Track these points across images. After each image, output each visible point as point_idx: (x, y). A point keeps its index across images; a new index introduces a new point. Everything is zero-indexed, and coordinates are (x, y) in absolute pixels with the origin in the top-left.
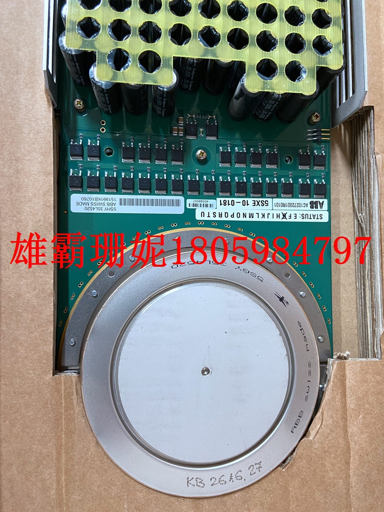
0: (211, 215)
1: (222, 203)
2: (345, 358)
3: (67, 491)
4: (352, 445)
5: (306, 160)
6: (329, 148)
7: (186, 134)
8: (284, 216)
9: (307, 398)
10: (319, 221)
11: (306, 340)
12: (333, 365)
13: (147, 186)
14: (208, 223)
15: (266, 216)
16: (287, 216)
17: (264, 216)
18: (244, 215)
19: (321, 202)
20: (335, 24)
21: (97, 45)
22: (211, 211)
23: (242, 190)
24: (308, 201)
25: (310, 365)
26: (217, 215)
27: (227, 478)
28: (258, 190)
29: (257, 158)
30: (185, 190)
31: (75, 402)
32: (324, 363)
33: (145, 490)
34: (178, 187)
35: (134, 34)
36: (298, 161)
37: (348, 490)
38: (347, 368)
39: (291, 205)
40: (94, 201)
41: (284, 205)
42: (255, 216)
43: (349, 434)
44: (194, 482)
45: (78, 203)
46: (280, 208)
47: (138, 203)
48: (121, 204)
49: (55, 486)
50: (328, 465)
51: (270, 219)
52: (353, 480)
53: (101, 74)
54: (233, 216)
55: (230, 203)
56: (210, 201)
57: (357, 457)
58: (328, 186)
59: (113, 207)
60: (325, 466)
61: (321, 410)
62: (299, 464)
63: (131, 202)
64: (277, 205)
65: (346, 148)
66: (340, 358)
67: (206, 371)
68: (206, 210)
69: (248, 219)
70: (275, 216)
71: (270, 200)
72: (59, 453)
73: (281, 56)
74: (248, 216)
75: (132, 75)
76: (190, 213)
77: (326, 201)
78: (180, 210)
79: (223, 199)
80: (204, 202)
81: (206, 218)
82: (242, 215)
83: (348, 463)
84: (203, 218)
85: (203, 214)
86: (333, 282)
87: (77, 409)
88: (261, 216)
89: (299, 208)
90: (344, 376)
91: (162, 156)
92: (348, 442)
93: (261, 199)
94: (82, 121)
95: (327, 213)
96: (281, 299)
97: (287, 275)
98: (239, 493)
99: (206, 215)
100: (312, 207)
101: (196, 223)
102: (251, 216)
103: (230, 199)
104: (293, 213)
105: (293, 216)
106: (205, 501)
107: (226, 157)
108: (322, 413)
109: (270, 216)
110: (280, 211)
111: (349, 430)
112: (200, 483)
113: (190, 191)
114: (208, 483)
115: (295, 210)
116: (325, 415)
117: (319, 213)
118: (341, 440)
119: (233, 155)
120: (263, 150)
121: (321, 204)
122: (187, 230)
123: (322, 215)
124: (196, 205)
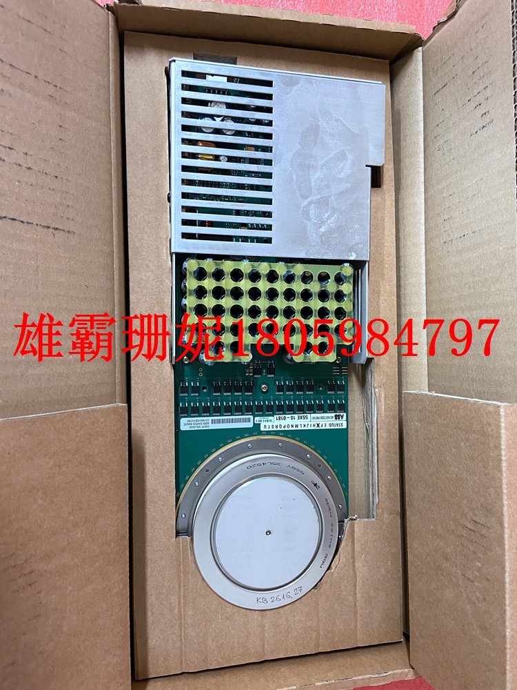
0: (271, 427)
1: (278, 419)
2: (355, 520)
3: (184, 609)
4: (358, 574)
5: (332, 388)
6: (347, 379)
7: (254, 374)
8: (318, 425)
9: (330, 546)
10: (341, 427)
11: (330, 510)
12: (347, 523)
13: (228, 410)
14: (268, 433)
15: (306, 426)
16: (320, 426)
18: (292, 426)
19: (342, 415)
22: (271, 424)
23: (291, 409)
24: (333, 415)
25: (332, 525)
26: (275, 427)
27: (281, 597)
28: (301, 409)
29: (300, 388)
30: (254, 411)
31: (189, 554)
32: (341, 522)
33: (231, 606)
34: (249, 410)
35: (228, 331)
36: (327, 388)
37: (355, 603)
38: (355, 526)
39: (322, 418)
40: (195, 422)
41: (318, 418)
42: (299, 426)
43: (356, 567)
44: (261, 600)
45: (187, 424)
46: (316, 420)
47: (223, 421)
48: (212, 423)
49: (177, 607)
50: (343, 587)
51: (309, 428)
52: (358, 595)
54: (285, 427)
55: (283, 418)
56: (270, 418)
57: (361, 582)
58: (346, 404)
59: (207, 425)
60: (341, 588)
61: (339, 553)
62: (325, 586)
63: (219, 422)
64: (314, 418)
65: (359, 375)
66: (352, 519)
67: (269, 532)
68: (267, 424)
69: (294, 428)
70: (312, 426)
71: (309, 415)
72: (180, 586)
74: (294, 426)
75: (226, 356)
76: (257, 426)
77: (345, 414)
78: (250, 425)
79: (278, 416)
80: (266, 418)
81: (267, 429)
82: (290, 426)
83: (355, 585)
84: (265, 430)
85: (265, 426)
86: (350, 465)
87: (191, 558)
88: (303, 426)
89: (327, 420)
90: (353, 531)
91: (238, 389)
92: (355, 572)
93: (303, 415)
94: (187, 370)
95: (346, 422)
96: (315, 485)
97: (320, 466)
98: (288, 606)
99: (267, 427)
100: (336, 419)
101: (261, 433)
102: (297, 426)
103: (283, 416)
104: (323, 423)
105: (324, 425)
106: (268, 612)
107: (280, 388)
109: (309, 426)
110: (315, 422)
111: (356, 565)
112: (265, 600)
113: (257, 412)
114: (269, 600)
115: (325, 421)
116: (341, 556)
117: (340, 422)
118: (351, 571)
119: (285, 387)
120: (305, 382)
121: (342, 417)
122: (255, 438)
123: (343, 424)
124: (261, 421)
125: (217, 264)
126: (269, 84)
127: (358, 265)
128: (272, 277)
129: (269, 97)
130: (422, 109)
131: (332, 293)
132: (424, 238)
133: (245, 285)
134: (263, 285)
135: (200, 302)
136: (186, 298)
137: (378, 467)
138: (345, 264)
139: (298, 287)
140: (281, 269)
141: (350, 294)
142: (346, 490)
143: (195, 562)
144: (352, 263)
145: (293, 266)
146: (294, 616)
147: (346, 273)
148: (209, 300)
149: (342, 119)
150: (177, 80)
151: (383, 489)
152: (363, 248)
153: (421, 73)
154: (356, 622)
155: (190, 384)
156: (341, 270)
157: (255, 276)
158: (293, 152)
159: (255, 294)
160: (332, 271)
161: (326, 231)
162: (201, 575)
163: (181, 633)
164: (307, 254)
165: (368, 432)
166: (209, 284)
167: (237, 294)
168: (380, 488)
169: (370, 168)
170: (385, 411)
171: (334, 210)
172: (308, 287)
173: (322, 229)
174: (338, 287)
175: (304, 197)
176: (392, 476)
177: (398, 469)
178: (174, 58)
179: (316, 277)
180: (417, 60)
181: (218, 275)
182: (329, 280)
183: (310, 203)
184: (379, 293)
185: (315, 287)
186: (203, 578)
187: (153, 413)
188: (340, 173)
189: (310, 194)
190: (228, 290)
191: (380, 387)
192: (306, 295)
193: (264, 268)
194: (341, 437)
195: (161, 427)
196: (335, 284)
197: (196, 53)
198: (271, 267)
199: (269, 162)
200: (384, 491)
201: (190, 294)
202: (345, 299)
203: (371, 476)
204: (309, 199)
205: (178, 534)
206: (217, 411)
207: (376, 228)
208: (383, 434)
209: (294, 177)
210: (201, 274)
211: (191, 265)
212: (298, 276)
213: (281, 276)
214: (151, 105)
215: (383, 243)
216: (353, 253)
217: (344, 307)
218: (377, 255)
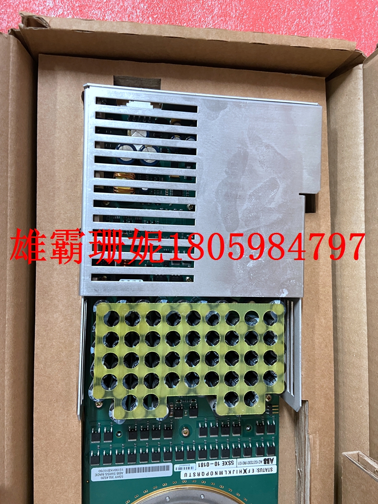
0: (192, 475)
1: (200, 465)
5: (261, 429)
6: (278, 418)
7: (175, 416)
8: (245, 471)
10: (270, 472)
13: (145, 458)
14: (190, 482)
15: (232, 472)
16: (247, 471)
17: (230, 472)
18: (216, 473)
19: (272, 459)
20: (279, 361)
21: (115, 394)
22: (192, 472)
23: (215, 455)
24: (262, 459)
26: (196, 474)
28: (226, 454)
30: (173, 458)
34: (168, 457)
35: (141, 383)
36: (255, 429)
39: (250, 463)
40: (108, 472)
41: (245, 463)
42: (224, 473)
45: (97, 474)
46: (242, 465)
47: (139, 470)
48: (127, 473)
51: (235, 474)
53: (117, 414)
54: (208, 474)
55: (206, 465)
56: (191, 465)
58: (277, 447)
59: (121, 475)
63: (134, 471)
64: (240, 463)
68: (188, 472)
69: (219, 476)
70: (238, 472)
71: (235, 460)
73: (241, 388)
74: (218, 473)
75: (139, 412)
76: (177, 475)
77: (275, 458)
78: (169, 473)
79: (200, 462)
80: (187, 465)
81: (188, 478)
82: (214, 473)
84: (186, 478)
85: (186, 475)
88: (228, 472)
89: (256, 465)
93: (228, 460)
94: (100, 414)
95: (276, 466)
99: (188, 475)
100: (265, 463)
101: (180, 482)
102: (221, 473)
103: (206, 462)
104: (251, 469)
105: (251, 471)
107: (203, 431)
109: (235, 472)
110: (242, 467)
113: (177, 458)
115: (254, 466)
117: (270, 467)
119: (209, 429)
120: (231, 423)
121: (272, 460)
122: (174, 488)
123: (272, 468)
124: (181, 469)
125: (131, 307)
126: (193, 109)
127: (289, 303)
128: (193, 318)
129: (193, 123)
130: (362, 131)
131: (261, 335)
133: (162, 329)
134: (183, 329)
135: (110, 351)
136: (94, 347)
138: (276, 302)
139: (222, 328)
140: (203, 309)
141: (281, 336)
144: (283, 300)
145: (217, 306)
147: (276, 311)
148: (120, 348)
149: (273, 144)
150: (92, 107)
152: (296, 285)
153: (362, 92)
156: (271, 308)
157: (173, 319)
158: (219, 182)
159: (173, 338)
160: (261, 309)
161: (254, 267)
164: (233, 293)
165: (301, 477)
166: (121, 329)
167: (153, 339)
169: (304, 196)
170: (320, 460)
172: (233, 328)
173: (250, 265)
174: (268, 328)
175: (230, 229)
178: (89, 84)
179: (242, 317)
180: (357, 78)
181: (132, 319)
182: (258, 320)
184: (314, 327)
185: (241, 328)
187: (57, 472)
188: (270, 202)
189: (237, 227)
190: (142, 336)
191: (315, 433)
192: (231, 338)
193: (184, 309)
194: (269, 483)
195: (66, 487)
196: (264, 325)
197: (117, 75)
198: (192, 308)
199: (192, 194)
201: (99, 342)
202: (276, 341)
206: (132, 459)
208: (318, 485)
209: (219, 209)
210: (112, 319)
211: (102, 309)
212: (222, 317)
213: (203, 318)
214: (66, 132)
215: (318, 273)
216: (284, 290)
217: (274, 351)
218: (310, 286)
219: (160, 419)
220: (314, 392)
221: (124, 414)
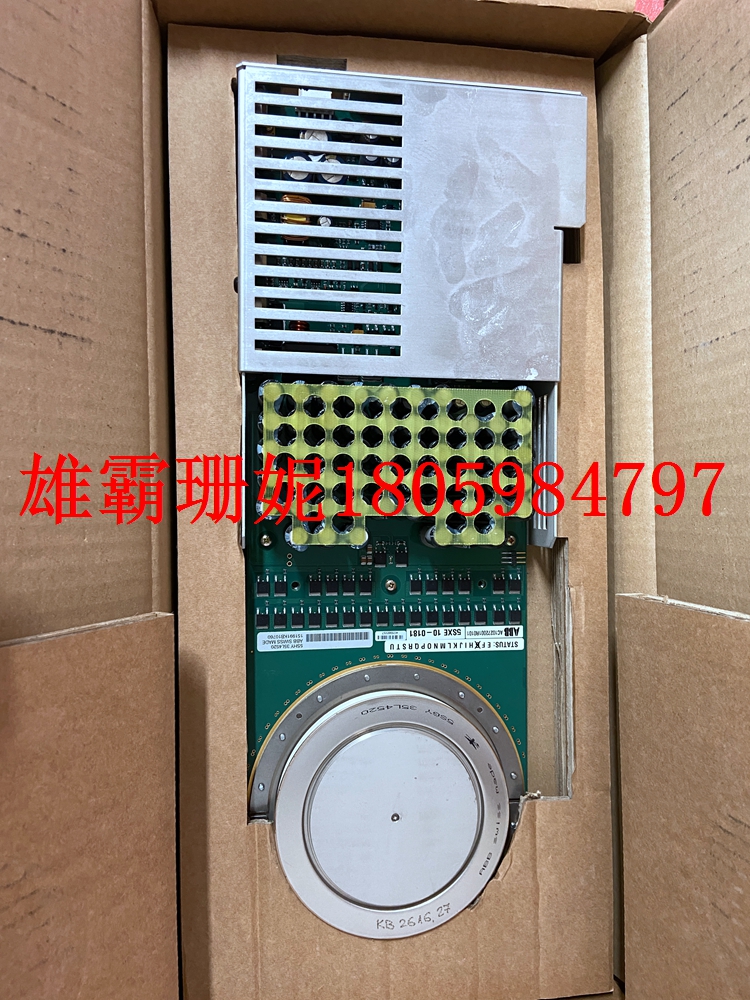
0: (401, 647)
1: (413, 634)
2: (536, 798)
3: (262, 936)
4: (541, 884)
5: (500, 584)
6: (525, 571)
7: (374, 563)
8: (478, 645)
9: (495, 840)
10: (515, 649)
11: (495, 783)
12: (524, 803)
13: (334, 620)
14: (397, 656)
15: (458, 645)
16: (481, 645)
17: (456, 645)
18: (436, 646)
19: (516, 628)
20: (525, 472)
22: (401, 642)
23: (433, 619)
24: (502, 628)
25: (499, 806)
26: (407, 647)
27: (416, 920)
28: (450, 619)
29: (448, 586)
30: (374, 622)
31: (269, 850)
32: (514, 801)
33: (336, 932)
34: (366, 620)
35: (329, 496)
36: (492, 585)
37: (537, 931)
38: (537, 808)
39: (484, 633)
40: (281, 639)
41: (477, 633)
42: (447, 646)
43: (538, 874)
44: (383, 924)
45: (266, 641)
46: (473, 637)
47: (325, 638)
48: (307, 640)
49: (250, 931)
50: (516, 906)
51: (463, 649)
52: (542, 920)
53: (296, 537)
54: (423, 647)
55: (421, 633)
56: (400, 633)
57: (546, 898)
58: (523, 612)
59: (300, 643)
60: (513, 907)
61: (510, 851)
62: (487, 904)
63: (318, 638)
64: (471, 633)
65: (545, 564)
66: (532, 797)
67: (396, 817)
68: (395, 642)
69: (439, 650)
70: (468, 645)
71: (462, 629)
72: (254, 899)
74: (439, 646)
75: (326, 536)
76: (379, 646)
77: (521, 627)
78: (368, 644)
79: (413, 630)
80: (393, 633)
81: (395, 651)
82: (433, 646)
83: (537, 904)
84: (392, 651)
85: (392, 646)
86: (530, 709)
87: (271, 857)
88: (453, 646)
89: (493, 636)
90: (534, 816)
91: (349, 586)
92: (537, 882)
93: (453, 628)
94: (268, 556)
95: (523, 640)
96: (472, 742)
97: (480, 710)
98: (427, 934)
99: (396, 647)
100: (506, 635)
101: (385, 657)
102: (443, 646)
103: (421, 630)
104: (486, 641)
105: (487, 645)
106: (394, 942)
107: (416, 586)
108: (511, 854)
109: (463, 646)
110: (473, 639)
111: (538, 870)
112: (390, 924)
113: (379, 622)
114: (397, 925)
115: (489, 638)
116: (514, 856)
117: (514, 640)
118: (529, 881)
119: (424, 583)
120: (456, 576)
121: (517, 631)
122: (376, 664)
123: (518, 642)
124: (385, 637)
125: (312, 390)
126: (396, 99)
127: (540, 389)
128: (401, 409)
129: (396, 120)
130: (647, 135)
131: (498, 435)
132: (651, 343)
133: (357, 422)
134: (386, 423)
135: (284, 450)
136: (262, 444)
137: (574, 714)
138: (521, 388)
139: (443, 424)
140: (414, 396)
141: (527, 436)
142: (523, 749)
143: (279, 863)
144: (531, 385)
145: (434, 392)
146: (437, 950)
147: (521, 401)
148: (298, 446)
149: (515, 153)
150: (249, 97)
151: (583, 750)
152: (549, 362)
153: (646, 75)
154: (537, 960)
155: (272, 578)
156: (513, 397)
157: (372, 409)
158: (435, 209)
159: (372, 436)
160: (499, 398)
161: (488, 335)
162: (287, 881)
163: (257, 972)
164: (457, 372)
165: (559, 655)
166: (299, 421)
167: (343, 436)
168: (577, 748)
169: (561, 232)
170: (586, 624)
171: (502, 301)
172: (459, 424)
173: (483, 332)
174: (508, 425)
175: (453, 280)
176: (597, 729)
177: (608, 718)
178: (244, 63)
179: (471, 409)
180: (639, 56)
181: (314, 407)
182: (494, 414)
183: (463, 289)
184: (577, 433)
185: (470, 425)
186: (291, 888)
187: (212, 625)
188: (511, 239)
189: (463, 276)
190: (329, 431)
191: (579, 585)
192: (456, 438)
193: (387, 395)
194: (515, 662)
195: (225, 648)
196: (503, 420)
197: (281, 54)
198: (398, 393)
199: (396, 226)
200: (585, 753)
201: (269, 438)
202: (520, 444)
203: (563, 727)
204: (461, 284)
205: (252, 815)
206: (316, 621)
207: (570, 327)
208: (583, 660)
209: (437, 249)
210: (286, 406)
211: (271, 392)
212: (443, 408)
213: (415, 408)
214: (210, 138)
215: (584, 353)
216: (532, 369)
217: (517, 457)
218: (573, 372)
219: (355, 546)
220: (577, 526)
221: (306, 538)
